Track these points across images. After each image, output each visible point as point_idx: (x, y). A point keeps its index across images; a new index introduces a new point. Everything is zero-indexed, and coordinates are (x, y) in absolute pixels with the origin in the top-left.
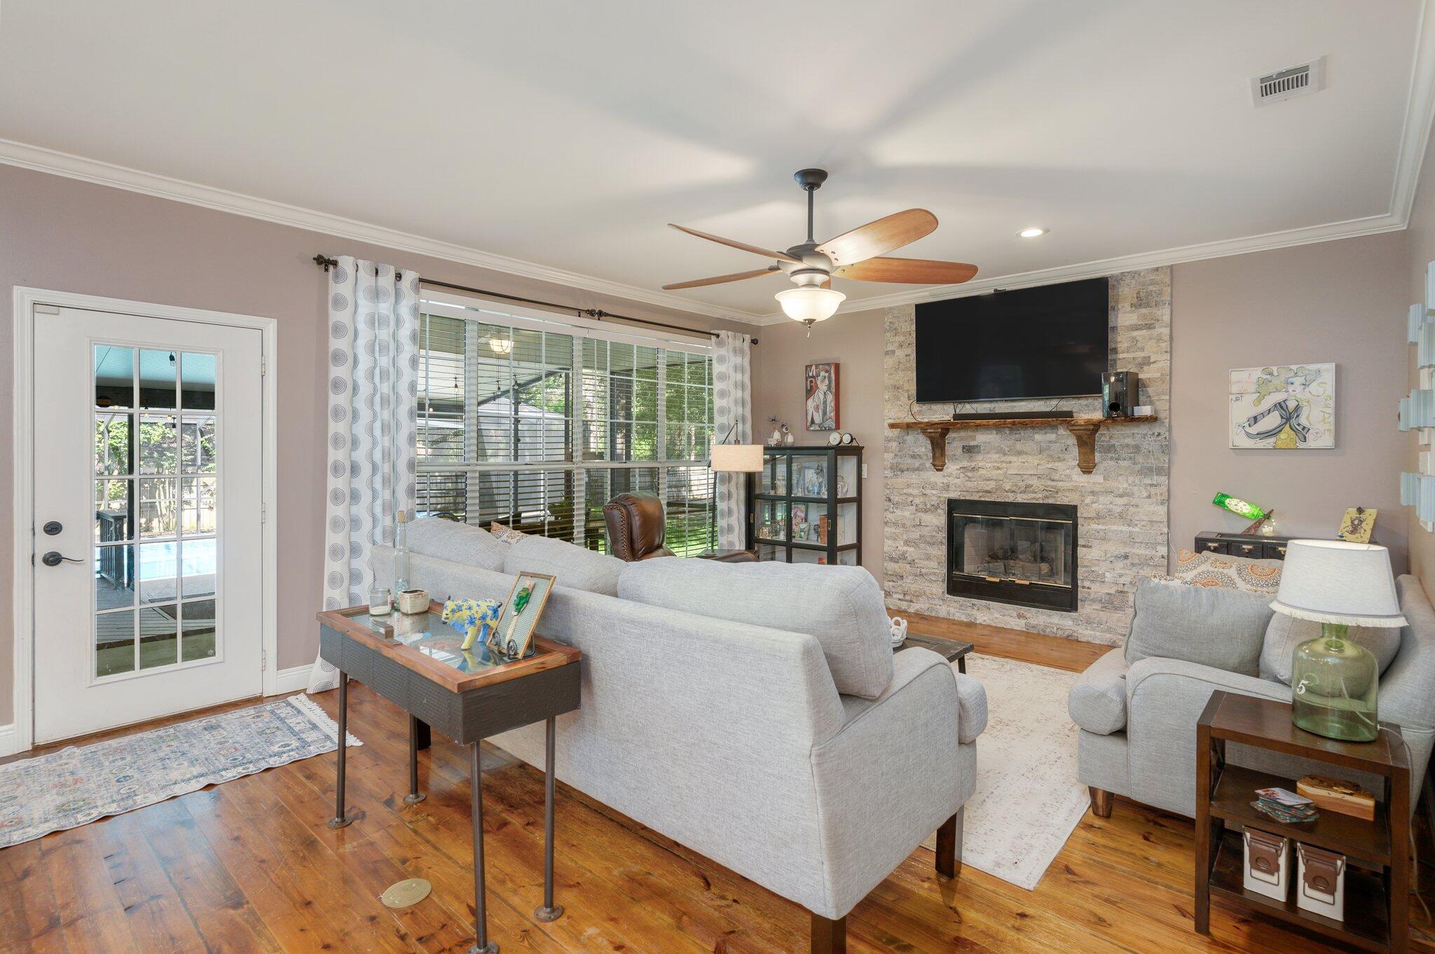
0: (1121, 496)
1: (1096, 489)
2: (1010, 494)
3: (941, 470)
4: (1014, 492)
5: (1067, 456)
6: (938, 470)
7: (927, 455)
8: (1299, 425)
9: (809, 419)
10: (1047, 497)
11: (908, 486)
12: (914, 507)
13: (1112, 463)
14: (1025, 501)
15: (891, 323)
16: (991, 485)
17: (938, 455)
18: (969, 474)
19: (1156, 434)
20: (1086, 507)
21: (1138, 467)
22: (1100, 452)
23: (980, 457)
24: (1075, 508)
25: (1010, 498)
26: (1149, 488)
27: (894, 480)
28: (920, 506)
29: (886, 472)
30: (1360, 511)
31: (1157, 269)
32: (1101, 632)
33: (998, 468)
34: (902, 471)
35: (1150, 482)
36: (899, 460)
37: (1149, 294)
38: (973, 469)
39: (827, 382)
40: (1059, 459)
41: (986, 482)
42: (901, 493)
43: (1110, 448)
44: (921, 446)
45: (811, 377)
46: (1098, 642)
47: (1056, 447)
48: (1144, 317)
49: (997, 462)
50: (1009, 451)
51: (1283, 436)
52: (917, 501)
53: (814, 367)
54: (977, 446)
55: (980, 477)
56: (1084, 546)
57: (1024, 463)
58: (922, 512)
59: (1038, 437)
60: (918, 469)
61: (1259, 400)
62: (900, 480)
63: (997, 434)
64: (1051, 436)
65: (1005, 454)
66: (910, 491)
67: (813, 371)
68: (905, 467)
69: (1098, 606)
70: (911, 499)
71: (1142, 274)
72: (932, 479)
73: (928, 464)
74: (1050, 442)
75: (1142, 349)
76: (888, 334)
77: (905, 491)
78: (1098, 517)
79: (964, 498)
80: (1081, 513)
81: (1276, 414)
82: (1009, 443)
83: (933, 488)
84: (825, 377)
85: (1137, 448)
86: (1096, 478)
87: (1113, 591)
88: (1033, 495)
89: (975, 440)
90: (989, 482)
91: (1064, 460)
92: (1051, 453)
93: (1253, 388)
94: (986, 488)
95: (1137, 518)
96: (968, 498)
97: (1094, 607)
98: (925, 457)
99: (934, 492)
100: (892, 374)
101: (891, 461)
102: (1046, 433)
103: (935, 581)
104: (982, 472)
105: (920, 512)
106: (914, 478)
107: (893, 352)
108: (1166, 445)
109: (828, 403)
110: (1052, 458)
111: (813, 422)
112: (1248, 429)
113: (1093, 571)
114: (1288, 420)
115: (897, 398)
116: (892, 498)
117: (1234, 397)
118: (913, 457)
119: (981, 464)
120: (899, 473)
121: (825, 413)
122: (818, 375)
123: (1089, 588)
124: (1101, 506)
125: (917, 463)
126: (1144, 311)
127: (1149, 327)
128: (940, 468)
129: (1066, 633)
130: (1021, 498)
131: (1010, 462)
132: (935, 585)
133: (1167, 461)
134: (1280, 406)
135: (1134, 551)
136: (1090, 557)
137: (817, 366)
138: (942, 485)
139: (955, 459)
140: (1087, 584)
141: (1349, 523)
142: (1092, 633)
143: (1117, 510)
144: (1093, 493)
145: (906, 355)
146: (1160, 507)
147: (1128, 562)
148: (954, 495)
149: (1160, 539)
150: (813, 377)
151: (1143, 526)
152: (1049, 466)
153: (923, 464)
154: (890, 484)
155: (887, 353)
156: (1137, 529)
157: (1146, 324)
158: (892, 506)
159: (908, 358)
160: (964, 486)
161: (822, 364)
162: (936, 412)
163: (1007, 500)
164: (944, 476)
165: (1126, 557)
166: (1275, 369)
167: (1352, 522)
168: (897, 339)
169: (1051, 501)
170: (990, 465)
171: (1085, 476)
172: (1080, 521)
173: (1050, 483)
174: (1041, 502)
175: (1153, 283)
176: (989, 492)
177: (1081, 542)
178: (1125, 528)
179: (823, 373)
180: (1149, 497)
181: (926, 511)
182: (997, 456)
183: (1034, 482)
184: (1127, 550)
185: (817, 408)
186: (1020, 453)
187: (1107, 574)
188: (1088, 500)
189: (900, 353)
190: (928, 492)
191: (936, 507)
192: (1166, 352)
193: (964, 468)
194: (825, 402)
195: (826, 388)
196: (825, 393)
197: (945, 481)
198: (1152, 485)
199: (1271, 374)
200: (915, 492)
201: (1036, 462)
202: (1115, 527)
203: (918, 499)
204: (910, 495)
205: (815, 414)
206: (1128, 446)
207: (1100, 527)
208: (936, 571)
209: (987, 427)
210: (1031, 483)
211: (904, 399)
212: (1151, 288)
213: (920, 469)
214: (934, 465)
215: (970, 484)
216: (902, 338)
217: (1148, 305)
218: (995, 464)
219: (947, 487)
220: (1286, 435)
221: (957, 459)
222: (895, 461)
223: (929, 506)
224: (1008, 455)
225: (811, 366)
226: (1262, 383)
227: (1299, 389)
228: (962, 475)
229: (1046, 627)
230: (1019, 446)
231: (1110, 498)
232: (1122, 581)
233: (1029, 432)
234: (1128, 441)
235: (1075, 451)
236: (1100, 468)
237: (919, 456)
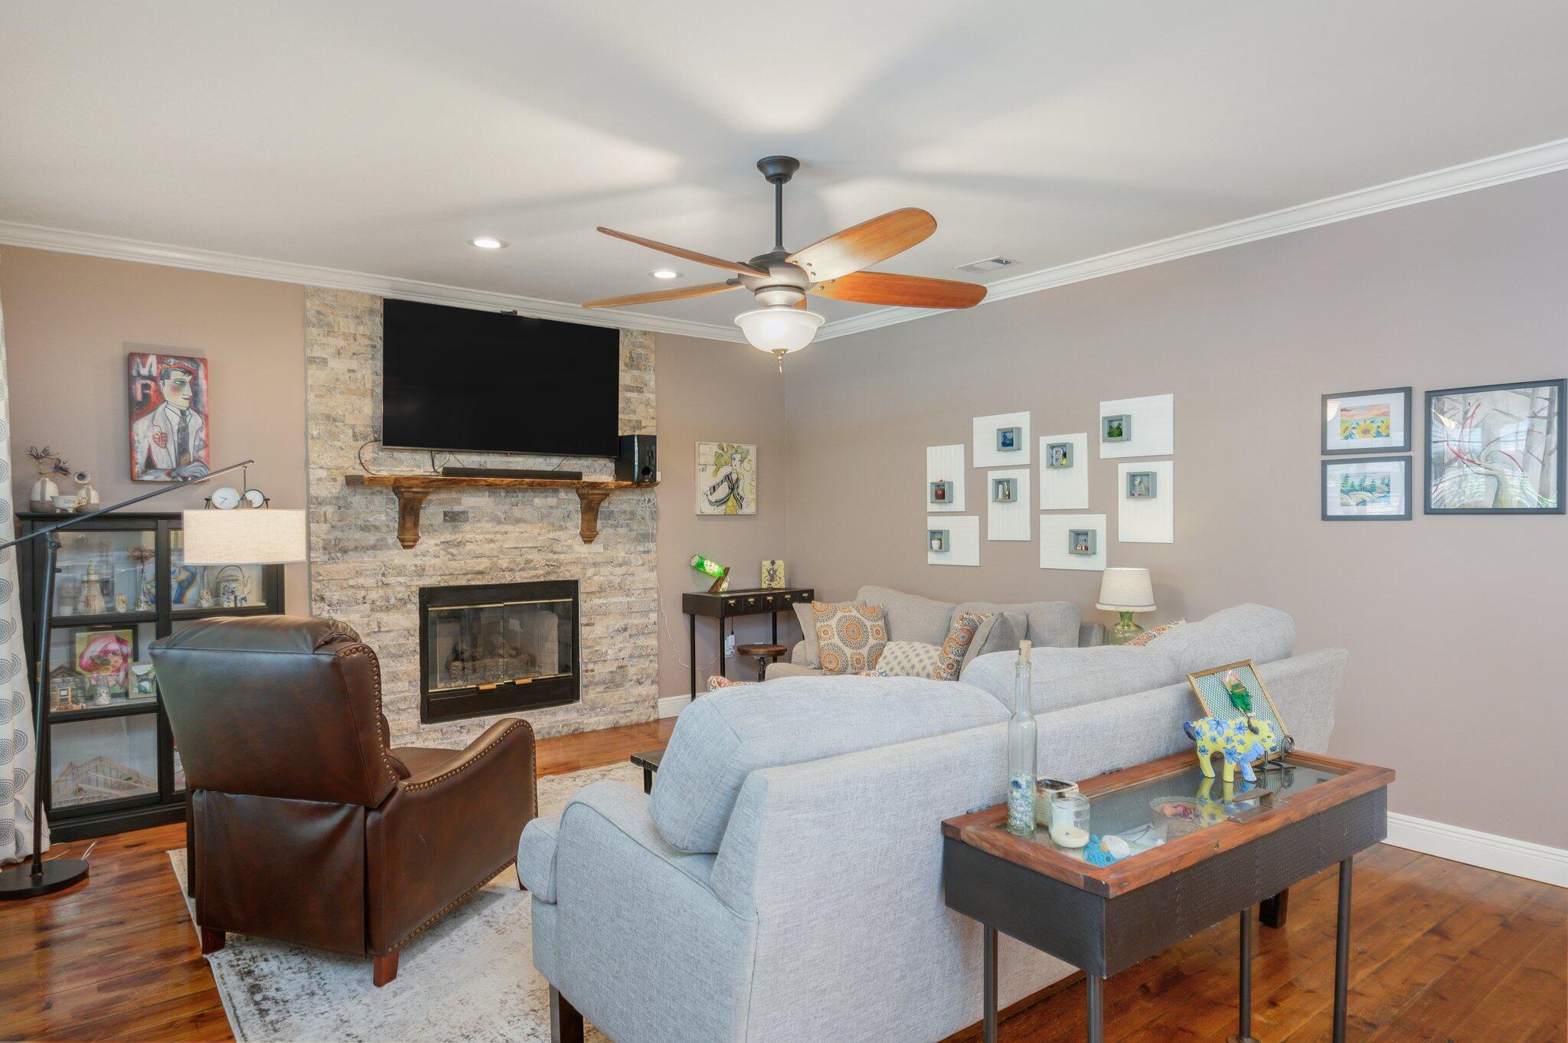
0: (620, 566)
1: (599, 559)
2: (507, 574)
3: (411, 547)
4: (512, 570)
5: (569, 524)
6: (405, 547)
7: (388, 526)
8: (738, 494)
9: (141, 458)
10: (548, 573)
11: (358, 574)
12: (368, 606)
13: (611, 531)
14: (525, 581)
15: (318, 312)
16: (483, 564)
17: (408, 525)
18: (453, 551)
19: (647, 500)
20: (588, 581)
21: (634, 534)
22: (601, 519)
23: (467, 527)
24: (576, 583)
25: (507, 578)
26: (643, 555)
27: (331, 567)
28: (378, 603)
29: (312, 555)
30: (773, 563)
31: (645, 333)
32: (604, 715)
33: (492, 541)
34: (345, 551)
35: (642, 549)
36: (339, 534)
37: (640, 356)
38: (460, 544)
39: (187, 391)
40: (561, 528)
41: (475, 560)
42: (345, 585)
43: (610, 515)
44: (379, 513)
45: (145, 378)
46: (602, 727)
47: (558, 513)
48: (636, 379)
49: (489, 533)
50: (505, 519)
51: (730, 503)
52: (373, 595)
53: (152, 360)
54: (463, 513)
55: (468, 553)
56: (587, 625)
57: (522, 533)
58: (382, 611)
59: (538, 501)
60: (374, 547)
61: (717, 471)
62: (341, 566)
63: (490, 496)
64: (552, 501)
65: (499, 522)
66: (361, 581)
67: (151, 366)
68: (351, 545)
69: (601, 688)
70: (363, 593)
71: (634, 334)
72: (397, 561)
73: (392, 538)
74: (551, 507)
75: (634, 412)
76: (314, 330)
77: (351, 583)
78: (601, 590)
79: (446, 584)
80: (582, 588)
81: (725, 484)
82: (507, 507)
83: (399, 574)
84: (183, 383)
85: (633, 513)
86: (597, 547)
87: (614, 669)
88: (534, 573)
89: (460, 504)
90: (479, 560)
91: (566, 528)
92: (552, 520)
93: (712, 460)
94: (478, 568)
95: (634, 587)
96: (452, 584)
97: (597, 690)
98: (384, 529)
99: (402, 579)
100: (321, 396)
101: (323, 536)
102: (547, 496)
103: (404, 710)
104: (469, 547)
105: (377, 612)
106: (368, 561)
107: (324, 361)
108: (655, 512)
109: (192, 430)
110: (553, 527)
111: (150, 464)
112: (710, 497)
113: (597, 651)
114: (733, 490)
115: (333, 436)
116: (327, 595)
117: (701, 467)
118: (365, 528)
119: (469, 536)
120: (339, 555)
121: (182, 449)
122: (164, 376)
123: (592, 671)
124: (601, 578)
125: (371, 538)
126: (636, 373)
127: (640, 390)
128: (412, 543)
129: (572, 728)
130: (520, 578)
131: (506, 533)
132: (404, 716)
133: (655, 527)
134: (728, 477)
135: (630, 621)
136: (593, 636)
137: (161, 359)
138: (413, 568)
139: (432, 529)
140: (590, 666)
141: (766, 574)
142: (596, 719)
143: (617, 580)
144: (595, 564)
145: (350, 371)
146: (652, 574)
147: (627, 634)
148: (430, 581)
149: (653, 605)
150: (150, 377)
151: (639, 594)
152: (551, 535)
153: (383, 539)
154: (324, 574)
155: (312, 360)
156: (633, 599)
157: (637, 387)
158: (327, 608)
159: (352, 375)
160: (447, 567)
161: (176, 358)
162: (401, 462)
163: (503, 582)
164: (416, 556)
165: (625, 629)
166: (725, 445)
167: (769, 573)
168: (331, 340)
169: (553, 578)
170: (479, 537)
171: (587, 545)
172: (581, 597)
173: (551, 556)
174: (542, 580)
175: (641, 346)
176: (481, 573)
177: (582, 620)
178: (625, 599)
179: (176, 375)
180: (643, 565)
181: (388, 609)
182: (490, 525)
183: (534, 556)
184: (625, 622)
185: (162, 439)
186: (518, 521)
187: (610, 651)
188: (589, 573)
189: (338, 366)
190: (391, 580)
191: (403, 602)
192: (653, 418)
193: (447, 542)
194: (183, 431)
195: (185, 404)
196: (183, 413)
197: (418, 562)
198: (644, 552)
199: (723, 450)
200: (370, 582)
201: (536, 531)
202: (615, 600)
203: (374, 593)
204: (363, 587)
205: (157, 451)
206: (625, 512)
207: (602, 601)
208: (407, 694)
209: (475, 487)
210: (530, 557)
211: (346, 437)
212: (640, 350)
213: (378, 547)
214: (402, 541)
215: (454, 564)
216: (341, 343)
217: (638, 368)
218: (488, 536)
219: (421, 571)
220: (731, 502)
221: (435, 531)
222: (331, 537)
223: (393, 601)
224: (503, 524)
225: (144, 356)
226: (718, 456)
227: (738, 463)
228: (442, 552)
229: (551, 728)
230: (517, 512)
231: (610, 568)
232: (622, 655)
233: (529, 495)
234: (626, 507)
235: (578, 518)
236: (602, 535)
237: (377, 528)
